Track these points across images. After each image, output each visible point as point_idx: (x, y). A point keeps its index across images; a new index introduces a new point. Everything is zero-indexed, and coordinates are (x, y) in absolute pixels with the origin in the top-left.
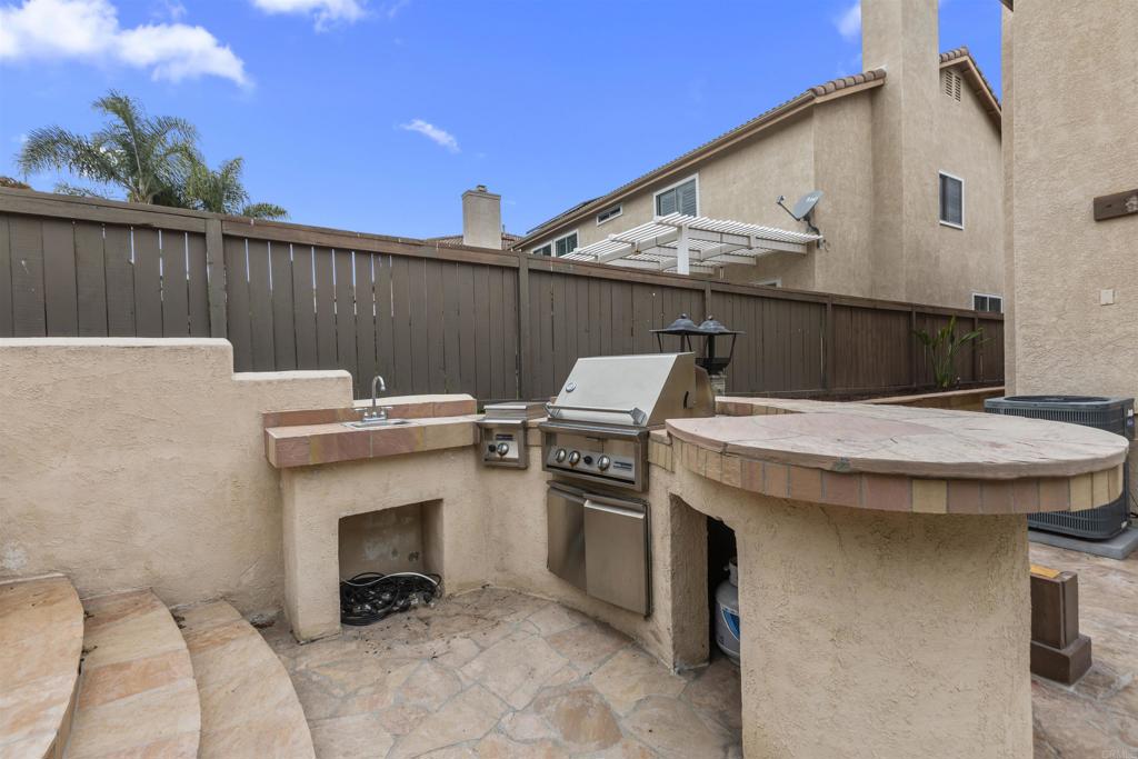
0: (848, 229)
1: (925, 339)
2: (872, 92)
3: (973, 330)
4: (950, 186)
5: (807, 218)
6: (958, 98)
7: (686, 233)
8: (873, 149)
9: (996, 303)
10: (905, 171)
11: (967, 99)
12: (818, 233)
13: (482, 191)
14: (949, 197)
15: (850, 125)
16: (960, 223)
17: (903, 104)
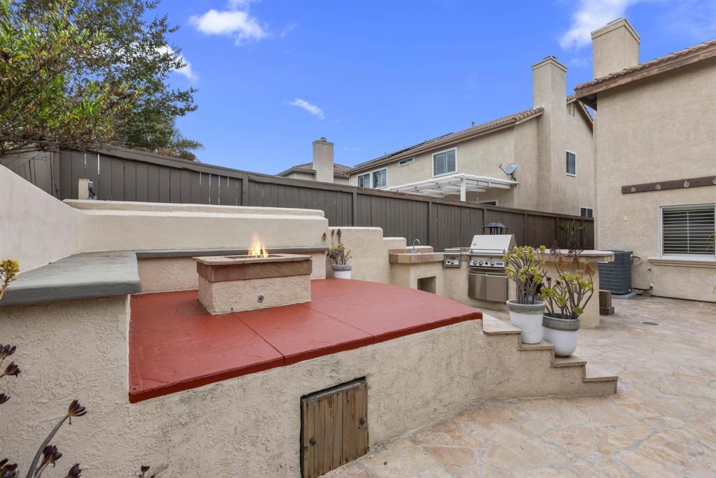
0: (528, 179)
1: (562, 229)
2: (538, 117)
3: (581, 225)
4: (570, 157)
5: (512, 174)
6: (574, 115)
7: (465, 181)
8: (538, 141)
9: (590, 211)
10: (552, 153)
11: (578, 116)
12: (516, 180)
13: (323, 141)
14: (570, 161)
15: (529, 132)
16: (574, 173)
17: (552, 123)
